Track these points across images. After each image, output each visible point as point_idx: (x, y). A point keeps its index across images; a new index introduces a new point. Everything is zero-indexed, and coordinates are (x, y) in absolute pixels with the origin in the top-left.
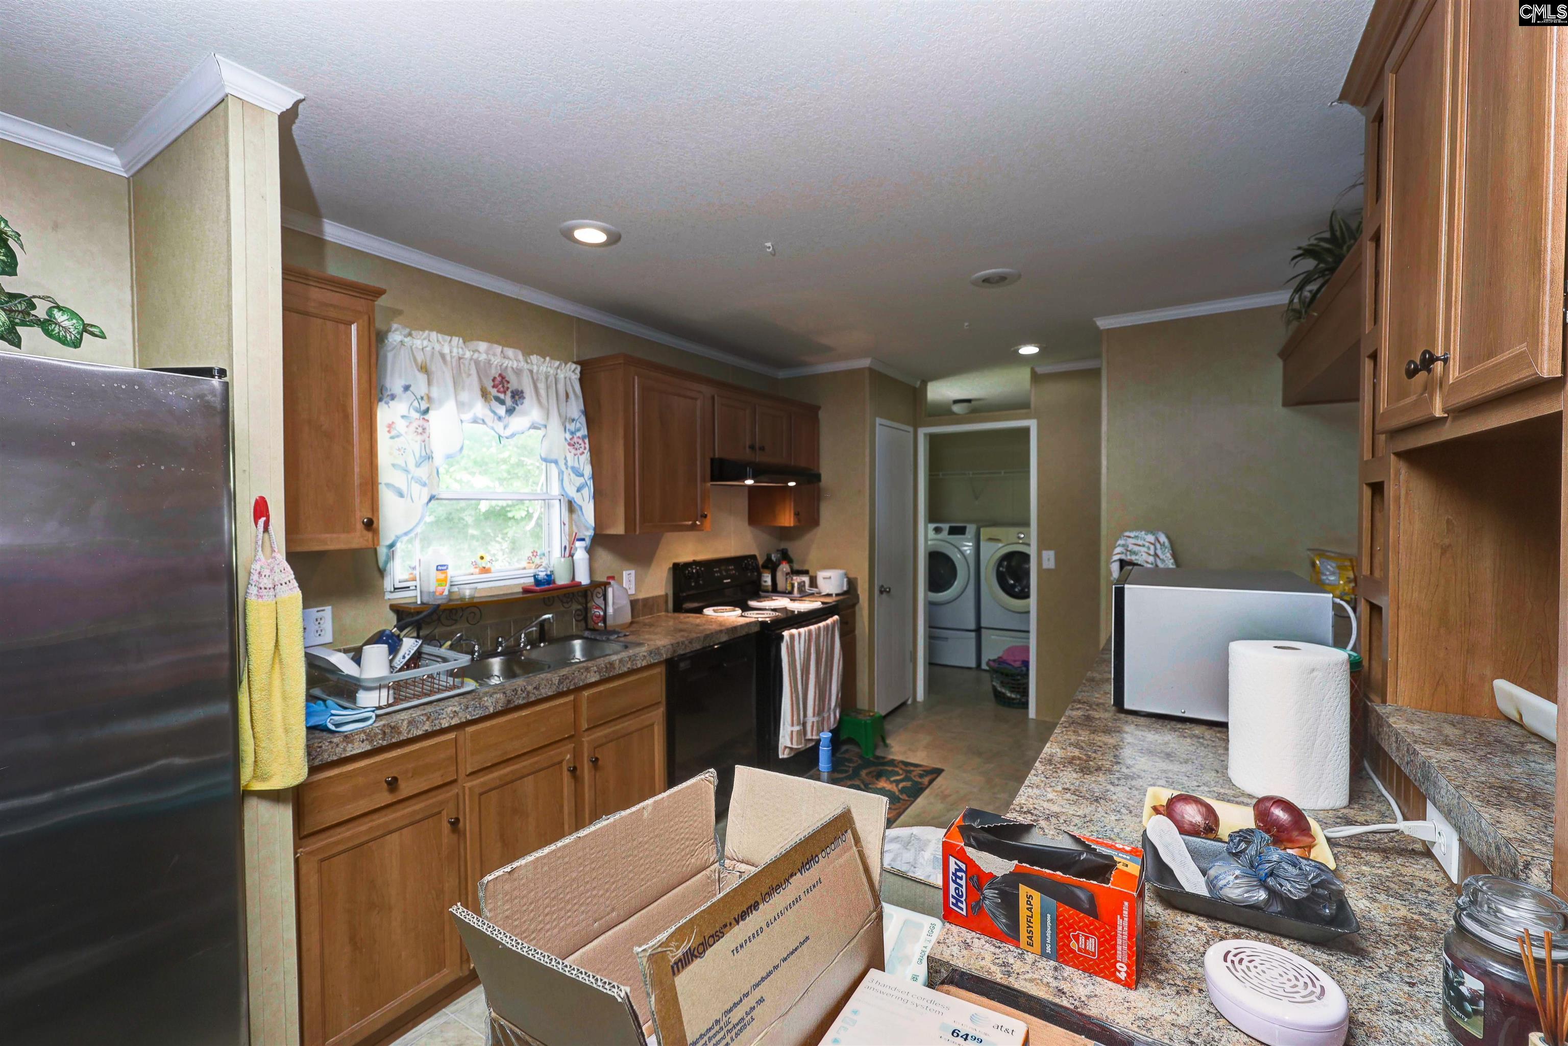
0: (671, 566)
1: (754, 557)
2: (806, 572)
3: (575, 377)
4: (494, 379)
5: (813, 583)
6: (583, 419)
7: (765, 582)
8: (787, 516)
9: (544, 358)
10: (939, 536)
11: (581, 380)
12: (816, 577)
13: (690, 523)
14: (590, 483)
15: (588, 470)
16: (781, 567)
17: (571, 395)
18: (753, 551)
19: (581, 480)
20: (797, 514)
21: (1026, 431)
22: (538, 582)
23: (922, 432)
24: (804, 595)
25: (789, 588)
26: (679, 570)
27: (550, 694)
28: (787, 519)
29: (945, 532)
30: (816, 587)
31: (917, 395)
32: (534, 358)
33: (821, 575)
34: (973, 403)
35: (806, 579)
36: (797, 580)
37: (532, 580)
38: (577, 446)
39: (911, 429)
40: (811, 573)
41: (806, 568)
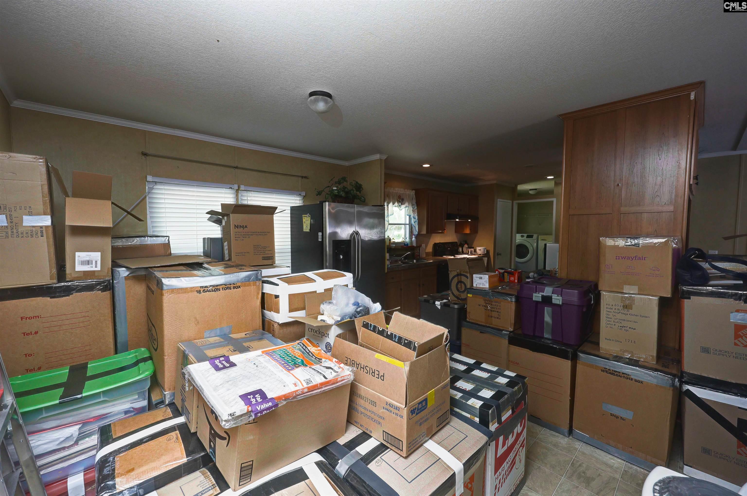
0: (434, 243)
1: (456, 242)
2: (473, 248)
3: (414, 194)
4: (398, 196)
5: (475, 251)
6: (416, 204)
7: (460, 250)
8: (468, 230)
9: (408, 190)
10: (523, 238)
11: (415, 194)
12: (476, 250)
13: (441, 231)
14: (417, 221)
15: (417, 217)
16: (465, 245)
17: (413, 199)
18: (456, 241)
19: (415, 220)
20: (470, 230)
21: (552, 202)
22: (405, 245)
23: (515, 202)
24: (472, 254)
25: (467, 252)
26: (435, 245)
28: (467, 231)
29: (525, 237)
30: (476, 252)
31: (514, 189)
32: (406, 190)
33: (478, 249)
34: (537, 190)
35: (473, 250)
36: (470, 250)
37: (403, 245)
38: (414, 211)
39: (511, 202)
40: (475, 248)
41: (473, 246)
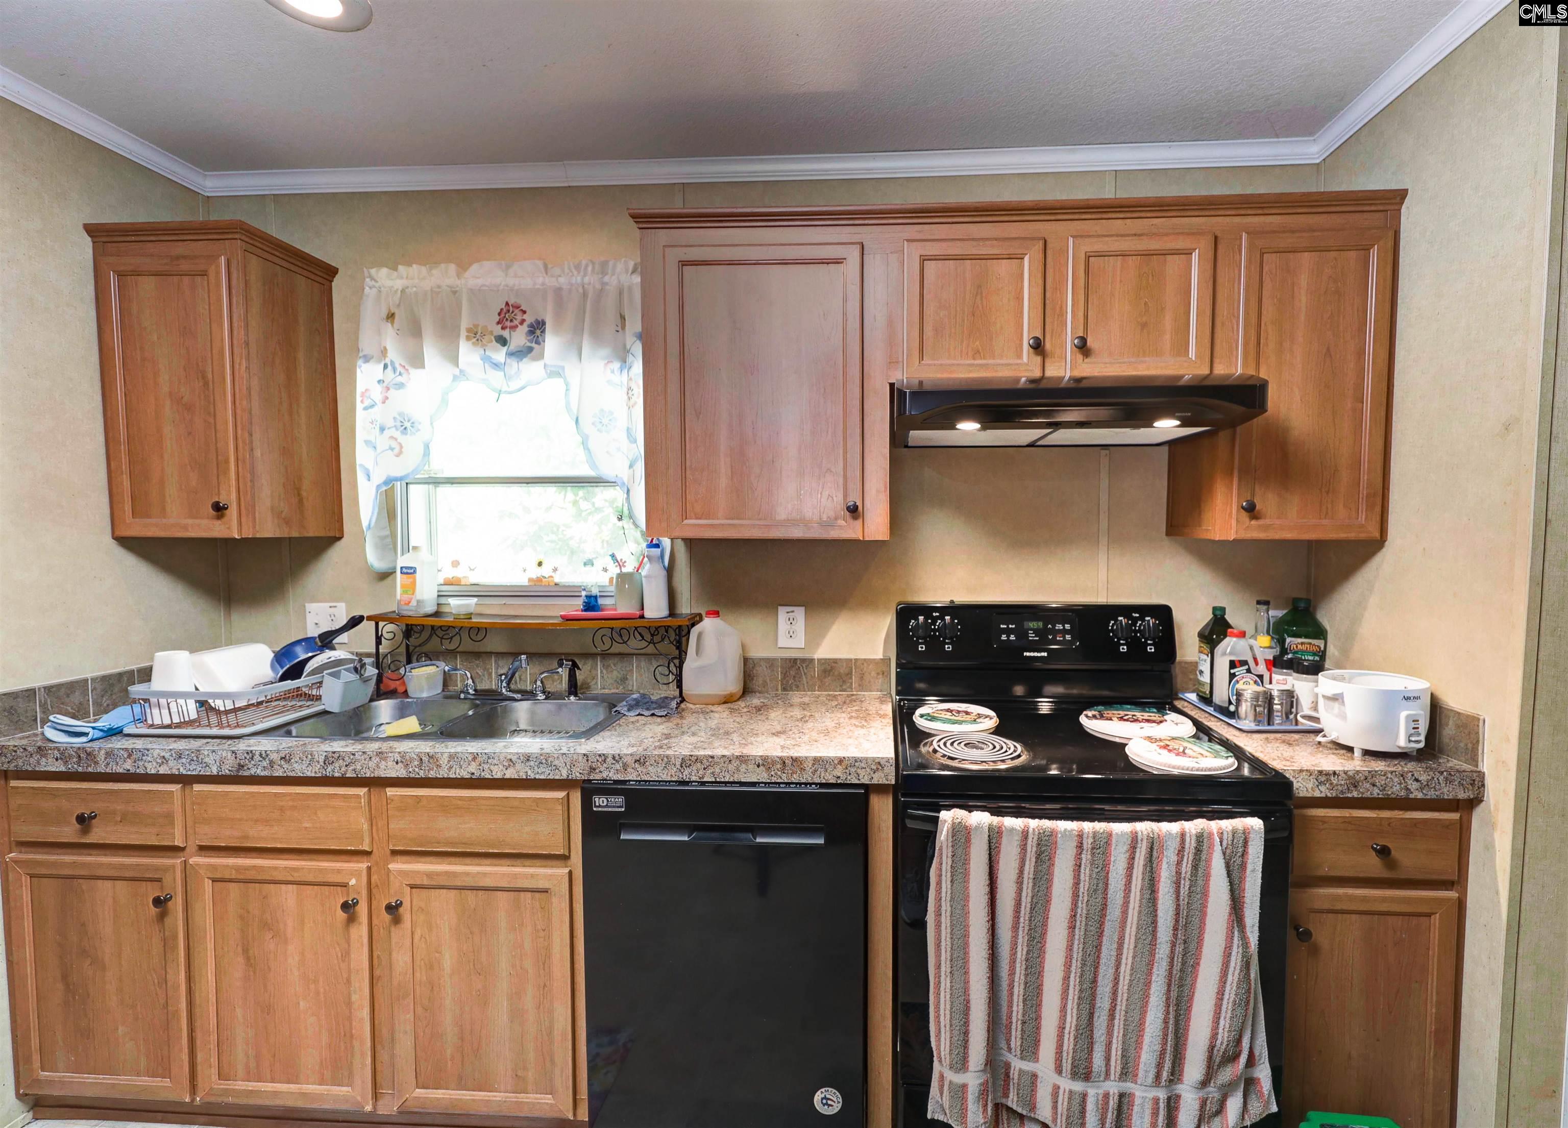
3: (636, 280)
4: (499, 312)
17: (627, 312)
27: (309, 774)
